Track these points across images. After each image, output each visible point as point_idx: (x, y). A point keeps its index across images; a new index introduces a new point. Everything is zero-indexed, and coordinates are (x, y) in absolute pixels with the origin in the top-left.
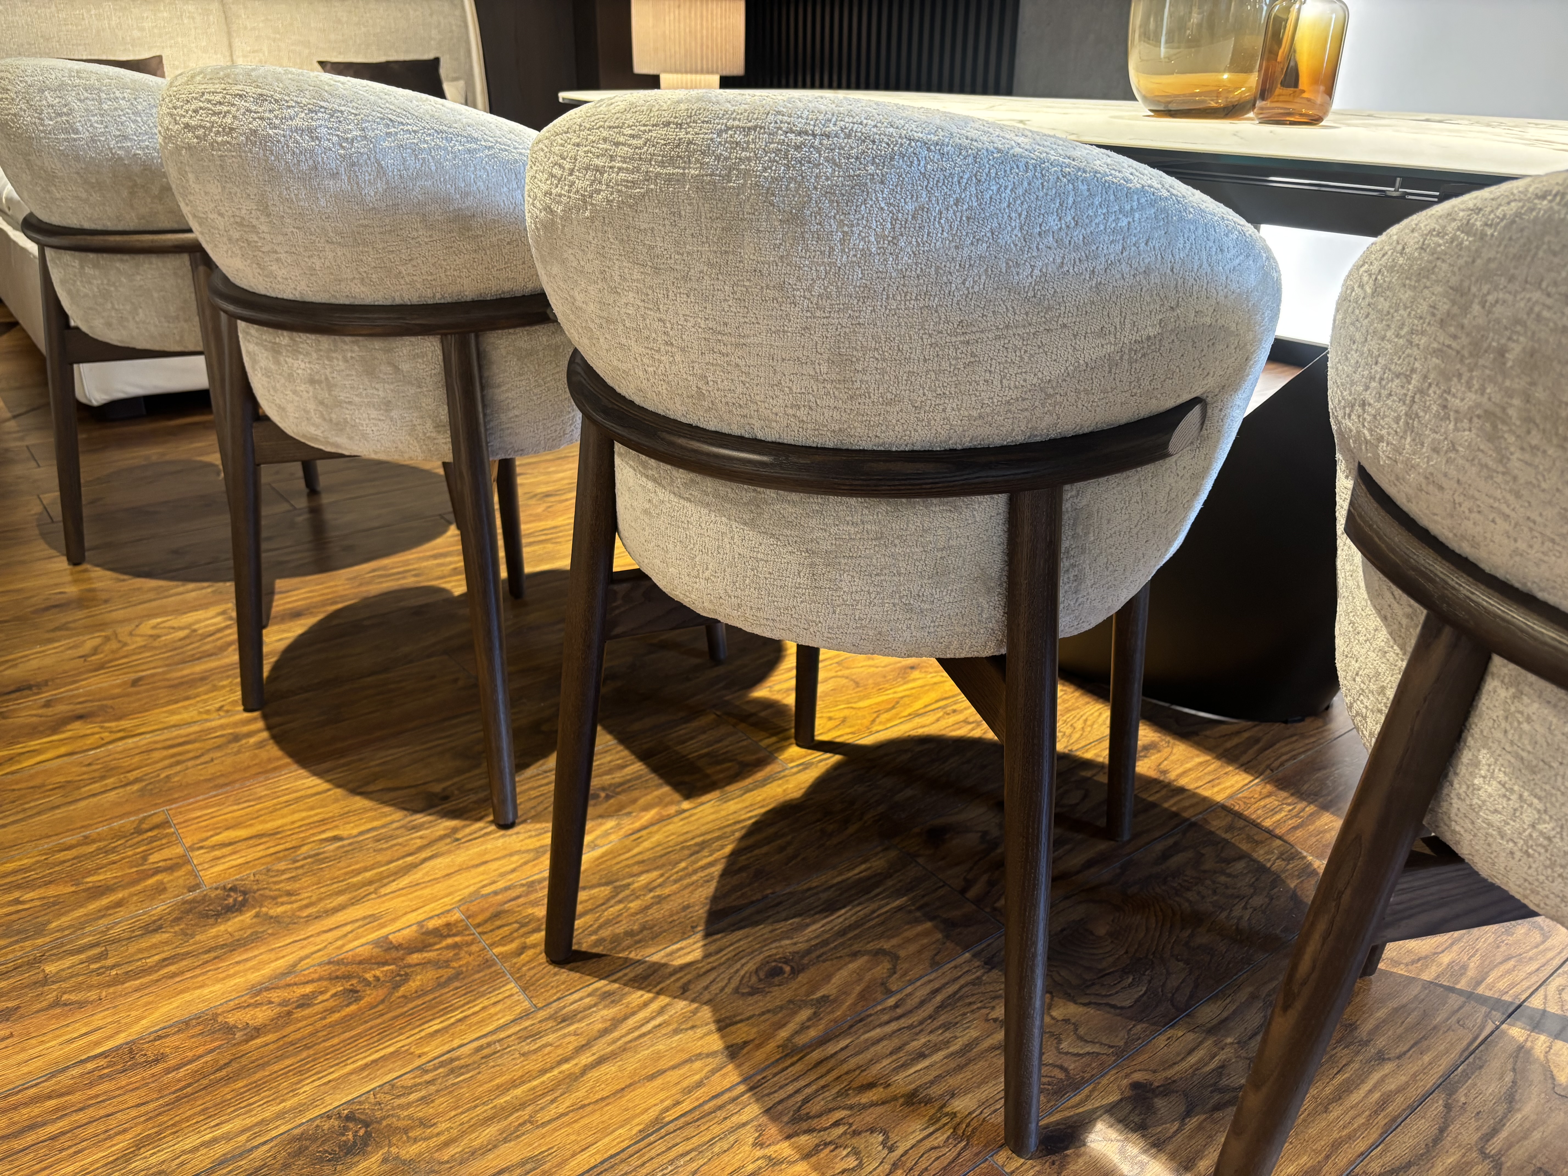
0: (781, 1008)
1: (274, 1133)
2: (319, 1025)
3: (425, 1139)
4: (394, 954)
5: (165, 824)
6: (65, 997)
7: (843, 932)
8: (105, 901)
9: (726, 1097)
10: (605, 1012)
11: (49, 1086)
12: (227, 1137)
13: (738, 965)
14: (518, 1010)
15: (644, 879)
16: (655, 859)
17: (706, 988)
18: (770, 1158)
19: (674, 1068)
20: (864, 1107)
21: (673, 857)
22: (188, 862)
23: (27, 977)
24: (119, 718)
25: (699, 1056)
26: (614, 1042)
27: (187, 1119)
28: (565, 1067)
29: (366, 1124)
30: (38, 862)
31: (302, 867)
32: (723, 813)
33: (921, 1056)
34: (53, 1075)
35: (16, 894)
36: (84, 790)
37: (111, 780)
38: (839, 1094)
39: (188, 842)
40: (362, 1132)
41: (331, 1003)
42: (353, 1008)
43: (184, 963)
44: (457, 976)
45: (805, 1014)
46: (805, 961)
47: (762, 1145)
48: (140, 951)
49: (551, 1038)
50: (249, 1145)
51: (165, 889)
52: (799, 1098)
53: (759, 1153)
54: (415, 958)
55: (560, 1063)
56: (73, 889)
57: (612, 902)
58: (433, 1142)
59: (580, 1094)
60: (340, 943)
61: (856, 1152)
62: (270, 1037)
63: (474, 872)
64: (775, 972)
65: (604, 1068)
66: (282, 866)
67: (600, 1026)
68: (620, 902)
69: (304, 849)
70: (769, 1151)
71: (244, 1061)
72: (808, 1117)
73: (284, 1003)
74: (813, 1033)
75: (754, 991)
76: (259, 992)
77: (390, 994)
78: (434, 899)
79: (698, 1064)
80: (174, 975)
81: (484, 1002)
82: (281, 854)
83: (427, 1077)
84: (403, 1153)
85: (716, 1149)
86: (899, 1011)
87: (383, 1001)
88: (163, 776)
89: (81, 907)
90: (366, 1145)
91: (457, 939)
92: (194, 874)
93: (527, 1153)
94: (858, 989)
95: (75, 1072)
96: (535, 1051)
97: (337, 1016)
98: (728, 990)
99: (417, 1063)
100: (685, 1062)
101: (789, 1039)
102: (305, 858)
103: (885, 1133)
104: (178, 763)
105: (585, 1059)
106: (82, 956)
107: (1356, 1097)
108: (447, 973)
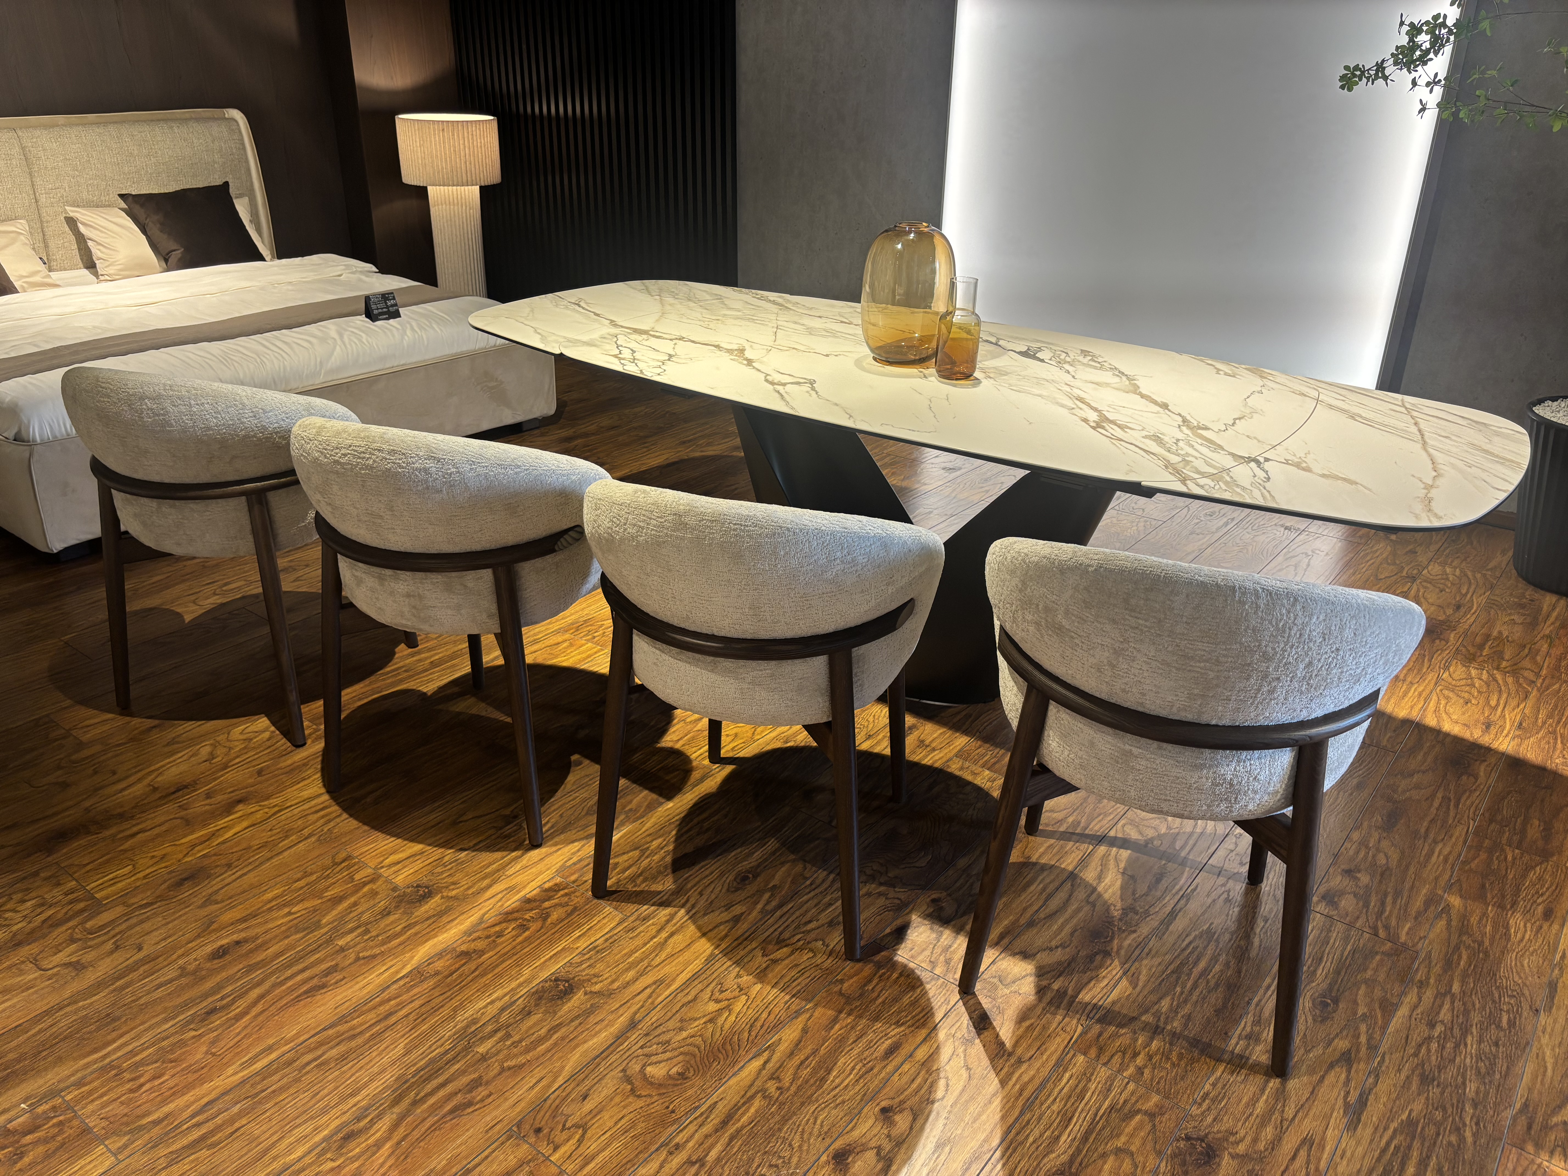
0: (754, 895)
1: (522, 993)
2: (514, 943)
3: (601, 982)
4: (534, 904)
5: (348, 858)
6: (361, 955)
7: (774, 853)
8: (345, 904)
9: (742, 939)
10: (664, 912)
11: (385, 995)
12: (499, 999)
13: (724, 879)
14: (617, 919)
15: (655, 843)
16: (657, 832)
17: (712, 892)
18: (772, 960)
19: (710, 930)
20: (809, 931)
21: (667, 829)
22: (380, 876)
23: (330, 949)
24: (268, 798)
25: (721, 924)
26: (675, 924)
27: (472, 995)
28: (655, 940)
29: (567, 981)
30: (285, 891)
31: (451, 868)
32: (685, 801)
33: (830, 905)
34: (383, 990)
35: (286, 910)
36: (281, 845)
37: (294, 837)
38: (796, 928)
39: (372, 864)
40: (567, 985)
41: (514, 933)
42: (527, 933)
43: (417, 928)
44: (575, 909)
45: (767, 896)
46: (758, 870)
47: (767, 956)
48: (388, 925)
49: (641, 928)
50: (513, 1000)
51: (377, 893)
52: (777, 933)
53: (766, 959)
54: (547, 904)
55: (652, 939)
56: (320, 901)
57: (643, 859)
58: (605, 982)
59: (668, 950)
60: (500, 904)
61: (811, 950)
62: (491, 954)
63: (555, 855)
64: (745, 879)
65: (675, 937)
66: (439, 870)
67: (665, 919)
68: (647, 857)
69: (446, 859)
70: (772, 957)
71: (484, 966)
72: (784, 940)
73: (488, 937)
74: (774, 903)
75: (737, 890)
76: (470, 935)
77: (544, 924)
78: (541, 873)
79: (722, 927)
80: (416, 934)
81: (596, 919)
82: (434, 864)
83: (587, 956)
84: (593, 989)
85: (745, 961)
86: (813, 886)
87: (542, 927)
88: (326, 830)
89: (333, 909)
90: (572, 989)
91: (566, 891)
92: (388, 881)
93: (654, 979)
94: (790, 879)
95: (395, 986)
96: (636, 936)
97: (520, 939)
98: (724, 891)
99: (577, 951)
100: (715, 928)
101: (763, 908)
102: (450, 864)
103: (823, 940)
104: (330, 821)
105: (664, 935)
106: (355, 934)
107: (1032, 888)
108: (570, 908)
